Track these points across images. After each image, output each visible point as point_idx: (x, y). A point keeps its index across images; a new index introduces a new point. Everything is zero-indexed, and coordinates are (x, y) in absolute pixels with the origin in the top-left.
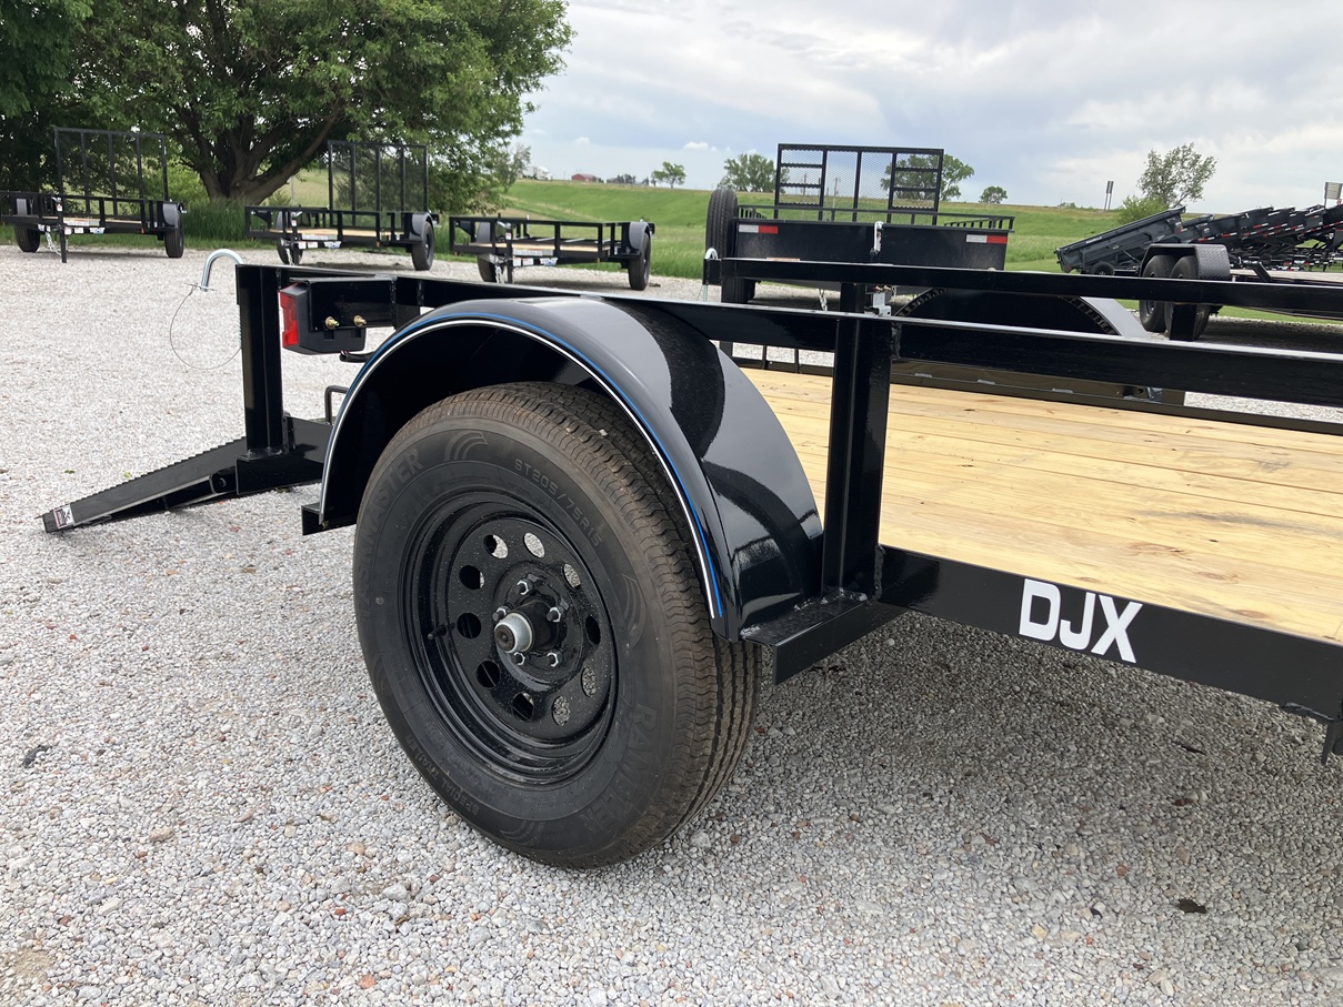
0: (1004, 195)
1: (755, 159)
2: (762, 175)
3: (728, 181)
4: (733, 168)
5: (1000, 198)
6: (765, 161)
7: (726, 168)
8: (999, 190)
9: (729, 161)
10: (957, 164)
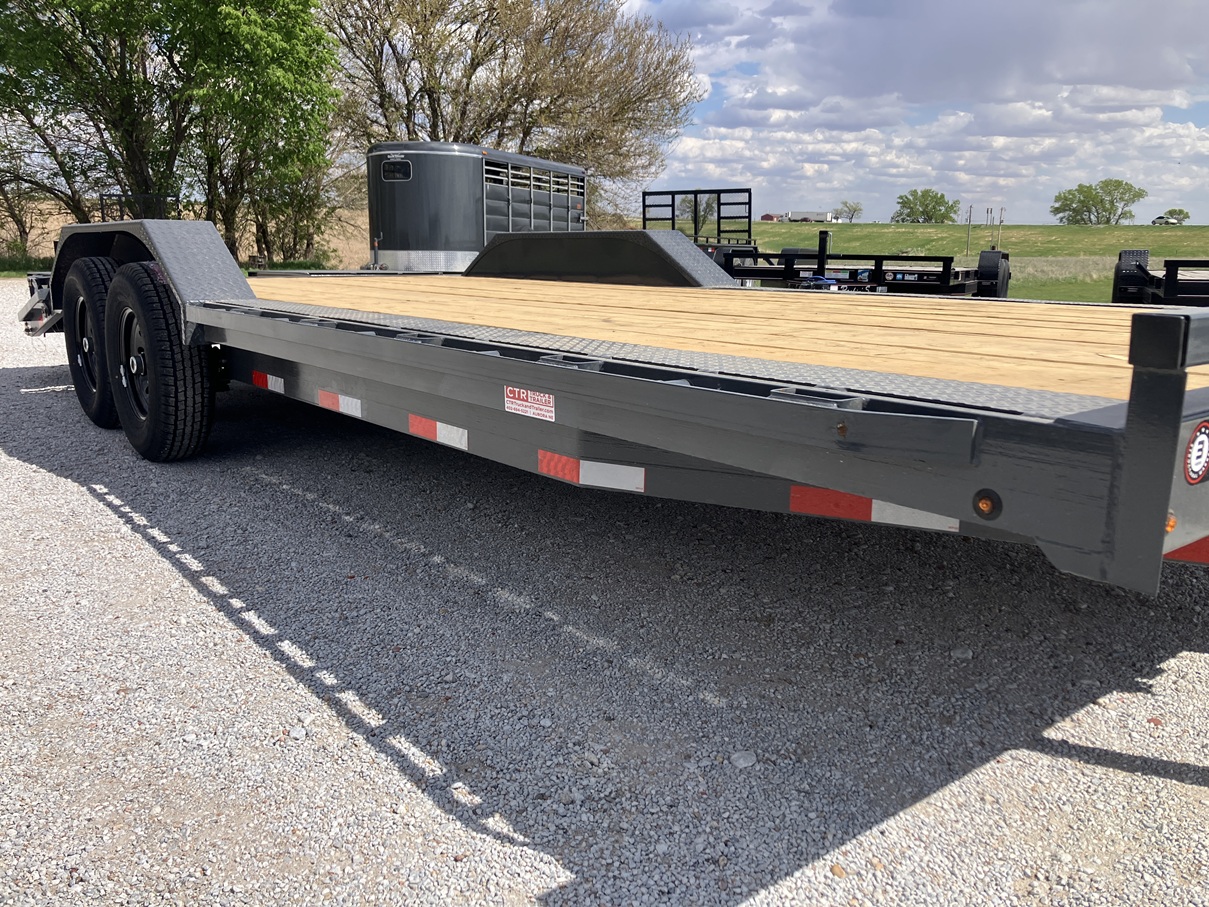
0: (1187, 216)
1: (926, 193)
2: (934, 208)
3: (901, 214)
4: (904, 203)
5: (1182, 220)
6: (937, 194)
7: (899, 203)
8: (1181, 212)
9: (901, 197)
10: (1129, 188)
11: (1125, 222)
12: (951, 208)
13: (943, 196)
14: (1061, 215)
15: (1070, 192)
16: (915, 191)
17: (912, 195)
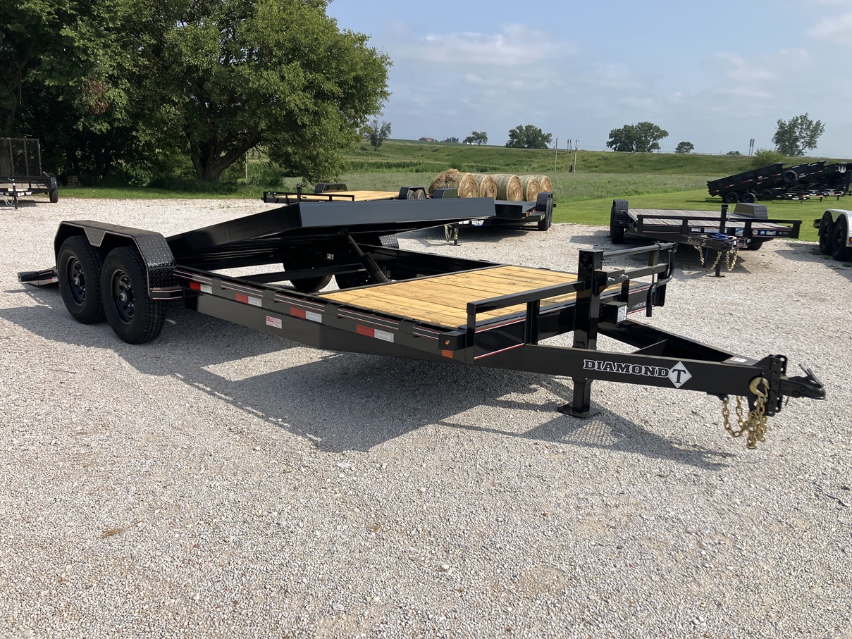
1: (529, 128)
2: (534, 138)
3: (512, 143)
5: (689, 149)
6: (536, 129)
8: (688, 144)
9: (511, 131)
10: (657, 129)
11: (655, 151)
12: (547, 138)
13: (540, 131)
14: (614, 146)
15: (619, 130)
16: (521, 127)
17: (518, 129)
